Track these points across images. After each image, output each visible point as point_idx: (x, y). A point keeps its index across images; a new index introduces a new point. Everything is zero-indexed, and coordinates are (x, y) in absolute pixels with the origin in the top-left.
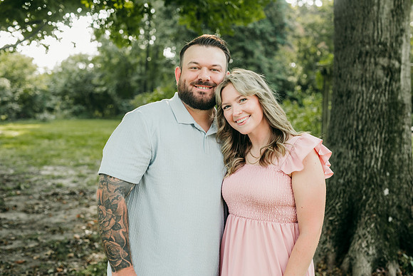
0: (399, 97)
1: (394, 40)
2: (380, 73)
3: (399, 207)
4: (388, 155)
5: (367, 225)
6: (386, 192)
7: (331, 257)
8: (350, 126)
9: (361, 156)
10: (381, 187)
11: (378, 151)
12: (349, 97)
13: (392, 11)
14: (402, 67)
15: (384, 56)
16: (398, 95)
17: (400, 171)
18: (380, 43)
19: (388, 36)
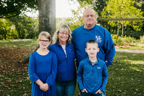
0: (49, 26)
1: (46, 14)
13: (45, 7)
14: (50, 20)
15: (44, 17)
16: (48, 26)
18: (43, 15)
19: (45, 13)
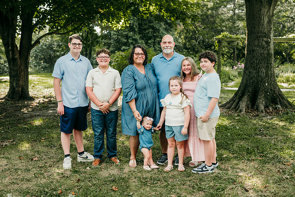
0: (270, 52)
1: (268, 32)
2: (264, 43)
3: (271, 90)
4: (267, 72)
5: (261, 95)
6: (267, 84)
7: (250, 106)
8: (254, 62)
9: (258, 72)
10: (265, 83)
11: (264, 70)
12: (253, 51)
13: (268, 22)
14: (271, 41)
15: (265, 37)
17: (271, 78)
18: (264, 33)
19: (267, 30)
